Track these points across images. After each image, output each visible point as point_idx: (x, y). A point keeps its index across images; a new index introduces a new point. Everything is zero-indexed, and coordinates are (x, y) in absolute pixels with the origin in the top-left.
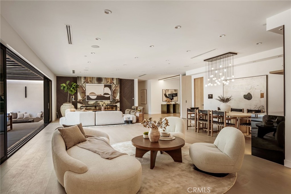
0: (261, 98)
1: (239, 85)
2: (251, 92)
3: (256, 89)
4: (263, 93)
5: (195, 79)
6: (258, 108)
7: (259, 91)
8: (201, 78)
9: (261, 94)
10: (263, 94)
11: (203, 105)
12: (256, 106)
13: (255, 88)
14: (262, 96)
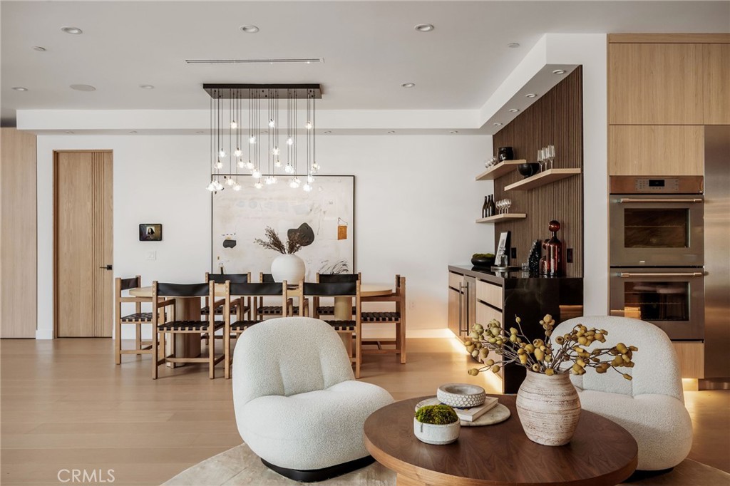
0: (339, 239)
1: (271, 199)
2: (311, 221)
3: (324, 212)
4: (345, 224)
5: (56, 154)
6: (330, 269)
7: (335, 218)
8: (93, 152)
9: (339, 227)
10: (345, 227)
11: (110, 268)
12: (324, 263)
13: (323, 210)
14: (342, 234)
